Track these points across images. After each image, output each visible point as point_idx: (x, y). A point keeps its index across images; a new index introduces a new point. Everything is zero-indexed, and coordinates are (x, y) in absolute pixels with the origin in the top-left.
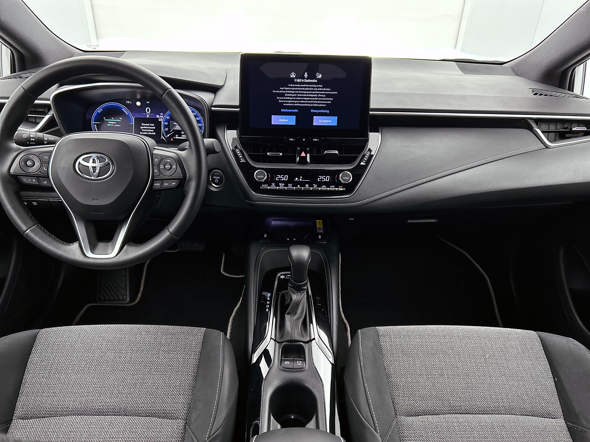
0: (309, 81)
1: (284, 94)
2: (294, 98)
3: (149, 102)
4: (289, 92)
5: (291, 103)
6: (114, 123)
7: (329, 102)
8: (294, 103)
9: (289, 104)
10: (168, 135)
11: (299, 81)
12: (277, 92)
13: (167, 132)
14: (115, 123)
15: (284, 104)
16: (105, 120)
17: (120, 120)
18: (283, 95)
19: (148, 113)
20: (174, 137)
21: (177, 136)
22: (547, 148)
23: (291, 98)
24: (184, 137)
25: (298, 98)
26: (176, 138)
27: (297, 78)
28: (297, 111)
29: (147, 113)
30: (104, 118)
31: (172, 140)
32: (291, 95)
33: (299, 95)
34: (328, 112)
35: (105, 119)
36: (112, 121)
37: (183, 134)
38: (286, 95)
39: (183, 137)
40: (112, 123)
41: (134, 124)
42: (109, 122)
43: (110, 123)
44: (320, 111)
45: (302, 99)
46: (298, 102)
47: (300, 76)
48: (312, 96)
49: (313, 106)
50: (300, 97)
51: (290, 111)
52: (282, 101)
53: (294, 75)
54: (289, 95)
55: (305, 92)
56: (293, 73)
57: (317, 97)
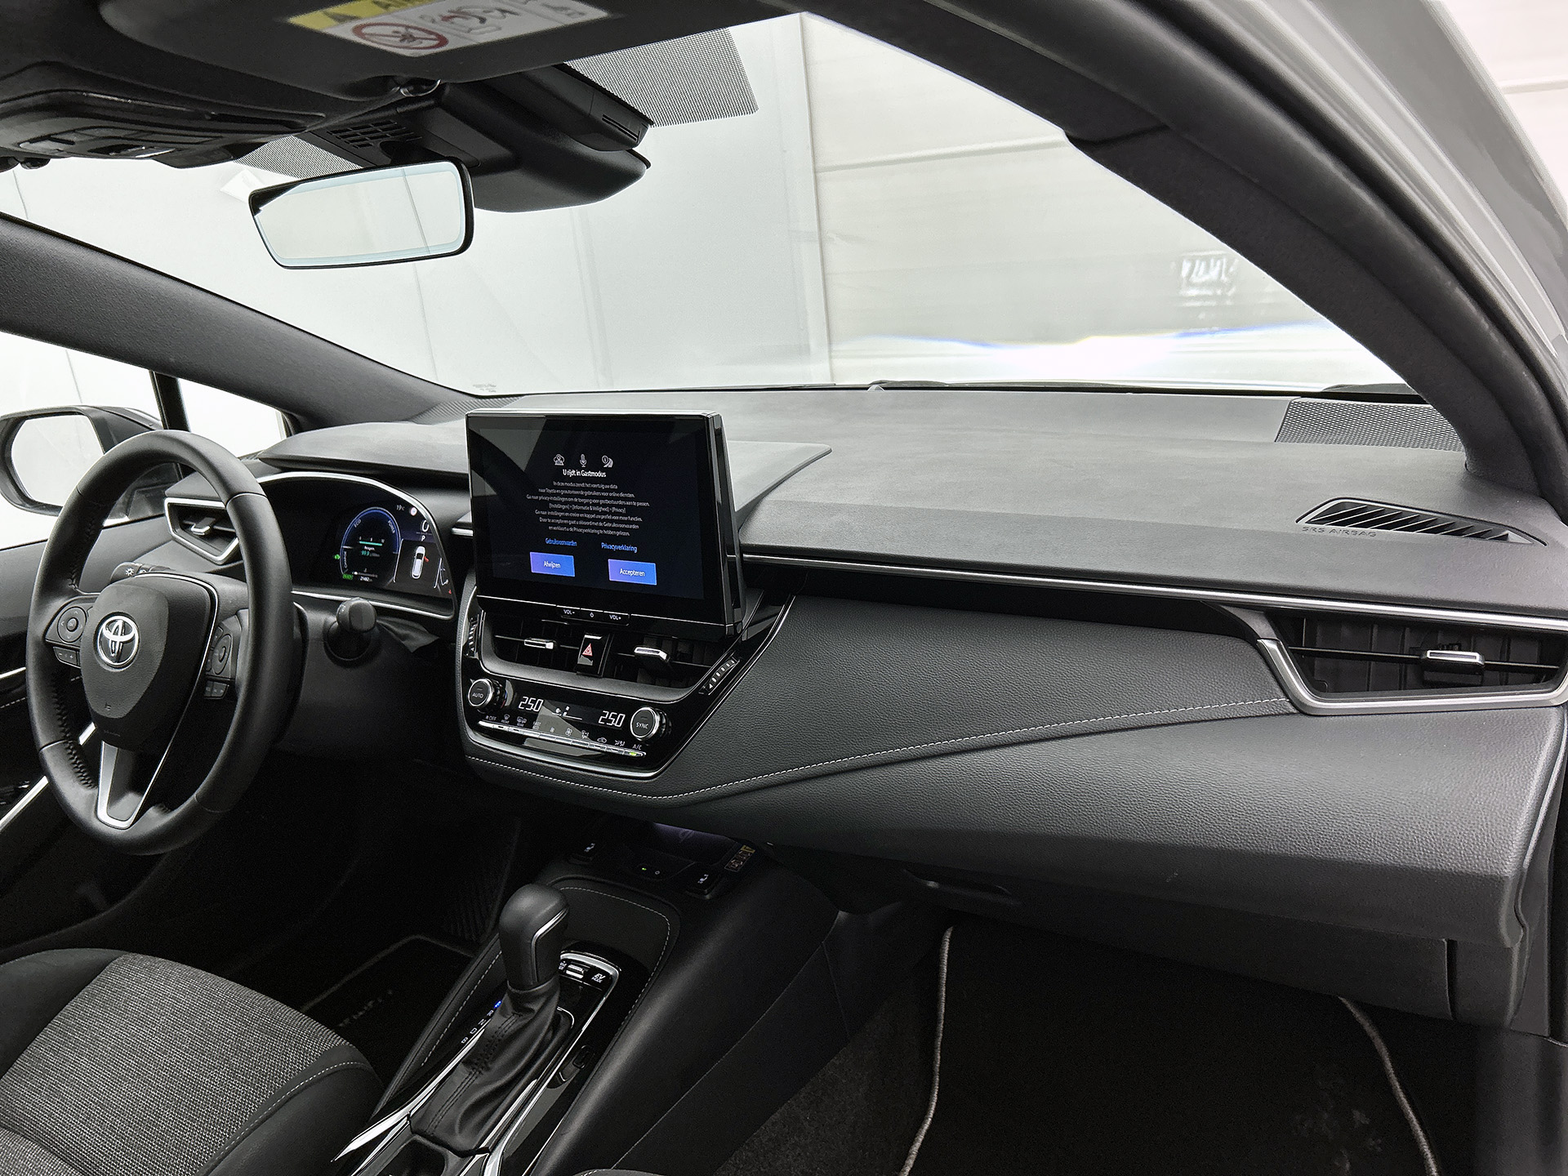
0: (591, 474)
1: (547, 502)
2: (567, 514)
4: (556, 499)
5: (562, 525)
7: (634, 527)
8: (567, 525)
9: (559, 528)
11: (571, 473)
12: (532, 498)
15: (550, 528)
16: (360, 543)
18: (544, 505)
19: (425, 532)
22: (1304, 712)
23: (560, 514)
25: (573, 515)
27: (566, 467)
28: (574, 543)
29: (422, 532)
32: (559, 506)
33: (575, 507)
34: (636, 549)
38: (551, 506)
44: (620, 548)
45: (581, 515)
46: (574, 522)
47: (572, 464)
48: (600, 509)
49: (604, 534)
50: (576, 511)
51: (562, 543)
52: (545, 520)
53: (562, 459)
54: (556, 506)
55: (586, 501)
56: (559, 455)
57: (610, 513)
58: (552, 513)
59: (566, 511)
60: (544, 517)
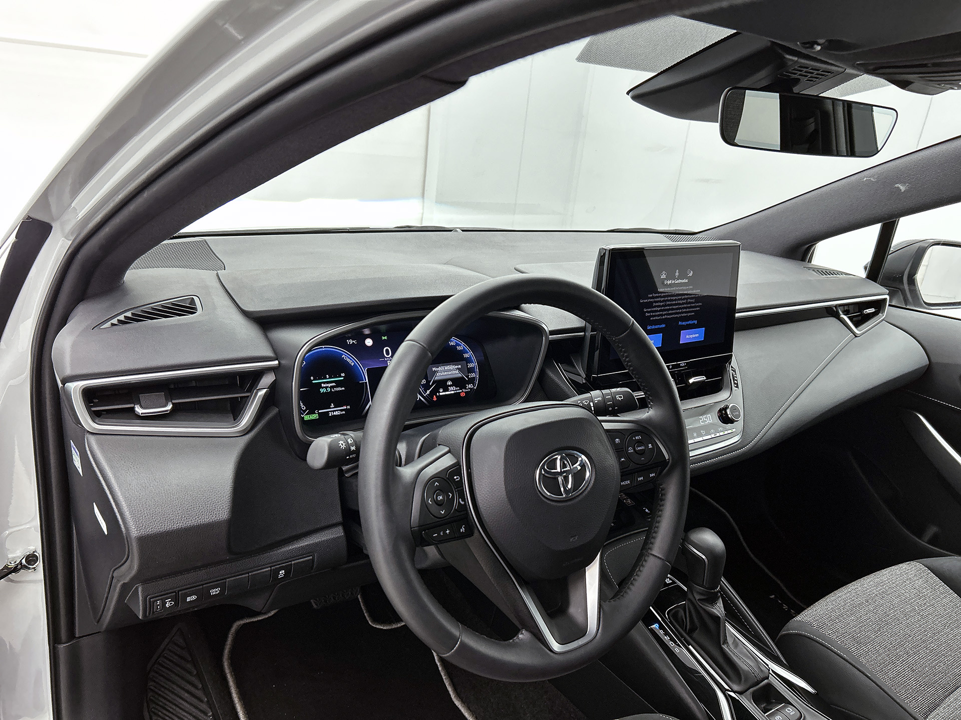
0: (680, 281)
1: (652, 302)
2: (663, 308)
3: (386, 338)
4: (658, 299)
5: (658, 316)
6: (331, 385)
7: (698, 309)
8: (662, 315)
9: (657, 318)
10: (428, 392)
11: (669, 282)
12: (645, 301)
13: (427, 387)
14: (334, 384)
15: (651, 319)
16: (313, 382)
17: (343, 378)
18: (649, 305)
19: (389, 358)
20: (438, 394)
21: (441, 391)
22: (856, 337)
23: (659, 309)
24: (453, 390)
25: (666, 308)
26: (441, 394)
27: (667, 279)
28: (663, 326)
29: (386, 358)
30: (312, 378)
31: (435, 399)
32: (659, 304)
33: (668, 303)
34: (696, 322)
35: (314, 380)
36: (328, 383)
37: (450, 386)
38: (654, 304)
39: (451, 391)
40: (327, 385)
41: (367, 381)
42: (323, 385)
43: (325, 385)
44: (688, 323)
45: (671, 307)
46: (666, 312)
47: (671, 276)
48: (681, 302)
49: (681, 316)
50: (669, 305)
51: (657, 327)
52: (649, 314)
53: (665, 274)
54: (657, 304)
55: (674, 298)
56: (664, 272)
57: (687, 303)
58: (654, 309)
59: (663, 306)
60: (648, 312)
